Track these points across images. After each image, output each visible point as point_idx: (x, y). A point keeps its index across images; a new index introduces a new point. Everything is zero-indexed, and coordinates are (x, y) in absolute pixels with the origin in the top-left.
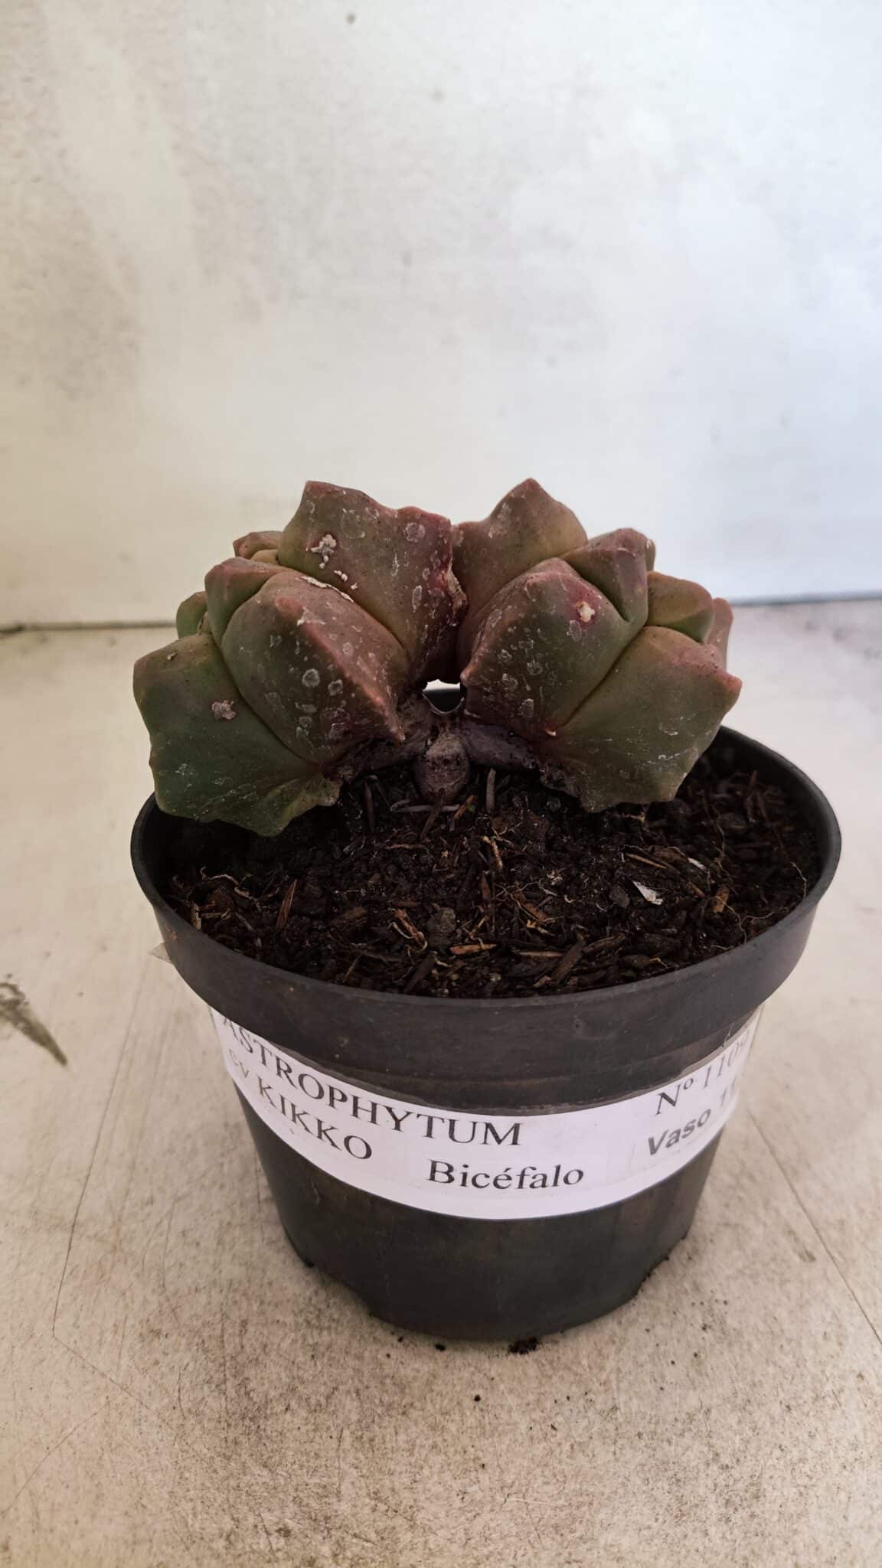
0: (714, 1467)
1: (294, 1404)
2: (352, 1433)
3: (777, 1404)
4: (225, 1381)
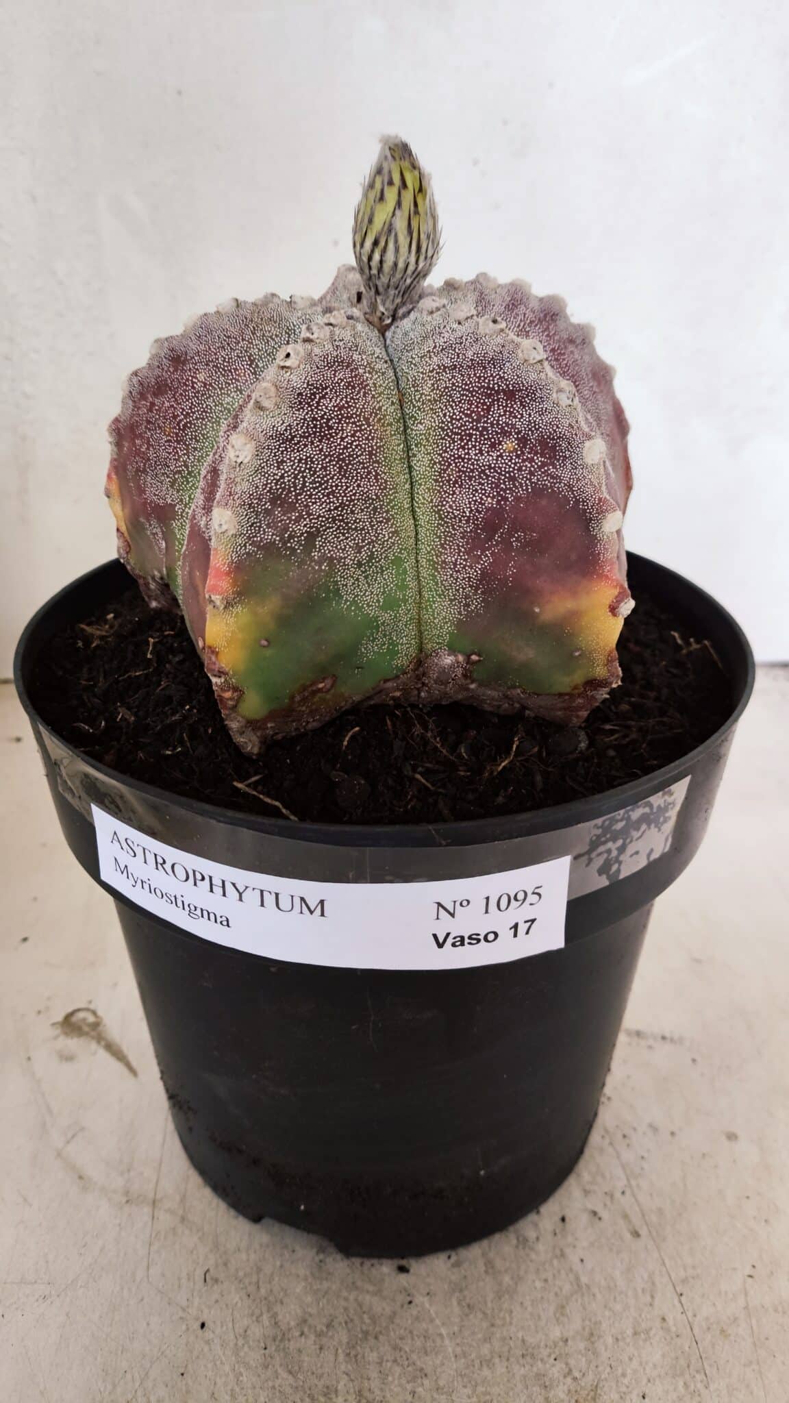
0: (569, 1380)
1: (306, 1330)
2: (343, 1351)
3: (610, 1337)
4: (261, 1314)
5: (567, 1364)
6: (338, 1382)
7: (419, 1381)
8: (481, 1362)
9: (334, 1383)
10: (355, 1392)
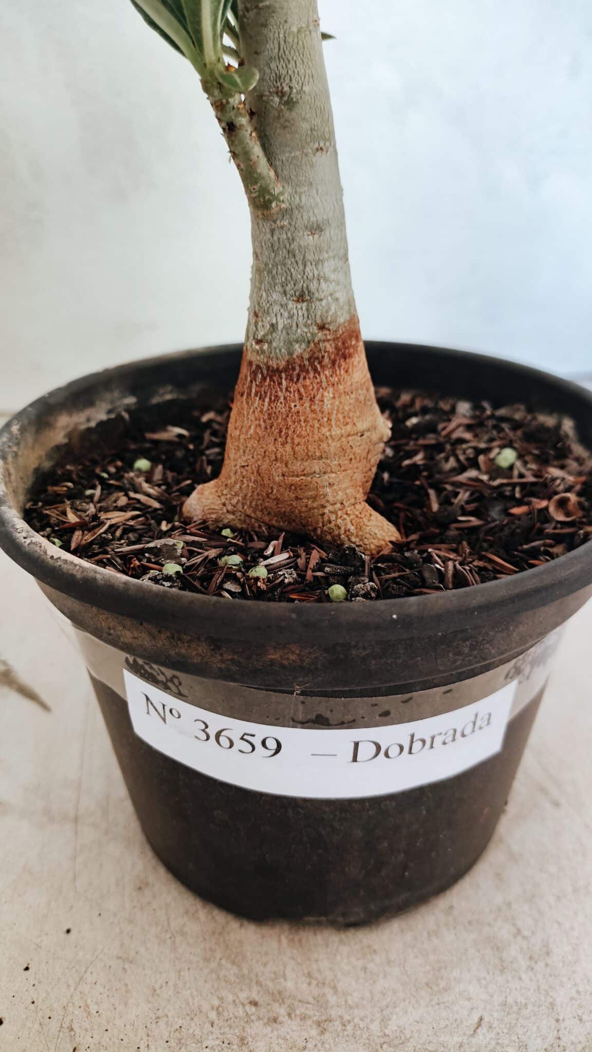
3: (552, 896)
5: (514, 925)
6: (285, 967)
7: (369, 957)
8: (428, 933)
9: (281, 967)
10: (304, 974)
